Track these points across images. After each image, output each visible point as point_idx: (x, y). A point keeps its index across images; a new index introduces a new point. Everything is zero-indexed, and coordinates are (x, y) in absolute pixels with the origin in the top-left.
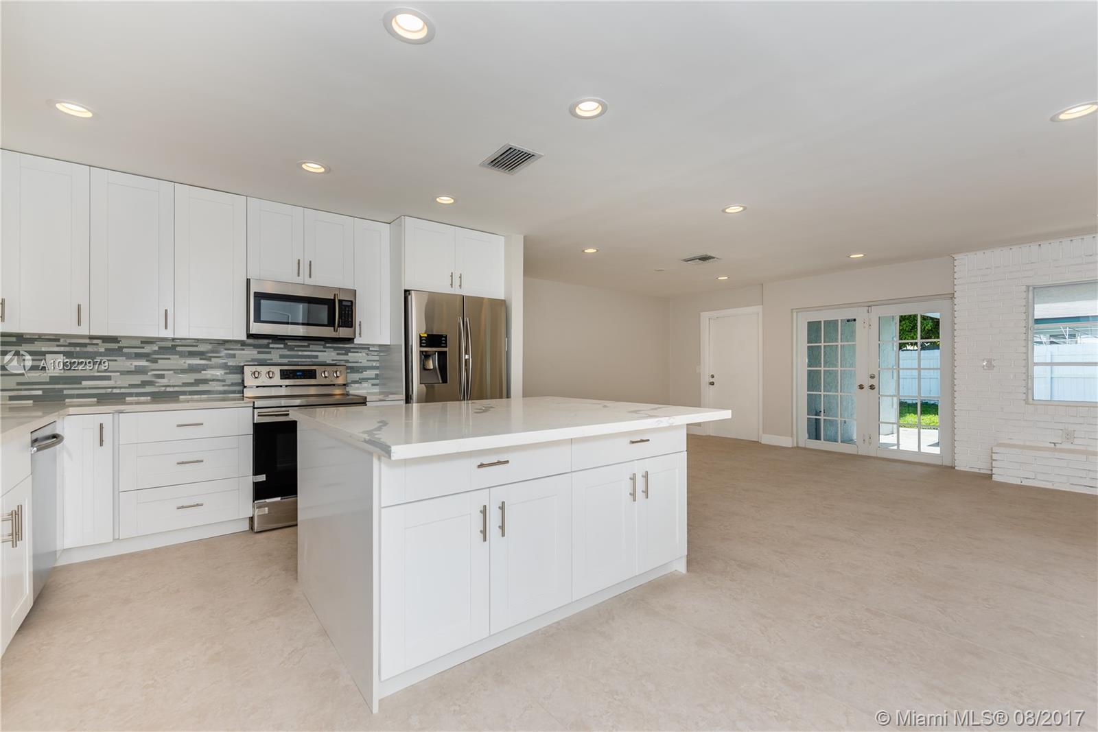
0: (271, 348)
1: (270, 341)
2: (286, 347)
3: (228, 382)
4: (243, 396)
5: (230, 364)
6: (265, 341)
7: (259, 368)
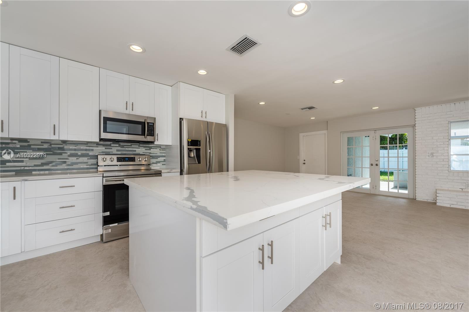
0: (112, 146)
2: (120, 146)
3: (90, 163)
4: (97, 170)
5: (90, 154)
6: (109, 143)
7: (106, 156)
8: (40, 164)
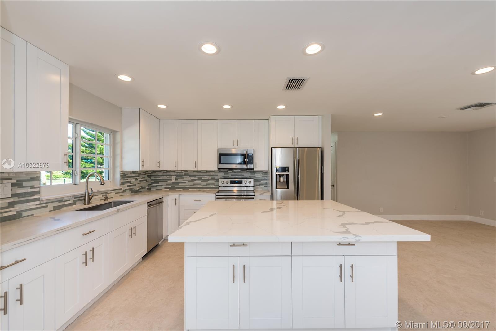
3: (216, 185)
4: (219, 190)
5: (216, 178)
7: (224, 180)
8: (192, 184)
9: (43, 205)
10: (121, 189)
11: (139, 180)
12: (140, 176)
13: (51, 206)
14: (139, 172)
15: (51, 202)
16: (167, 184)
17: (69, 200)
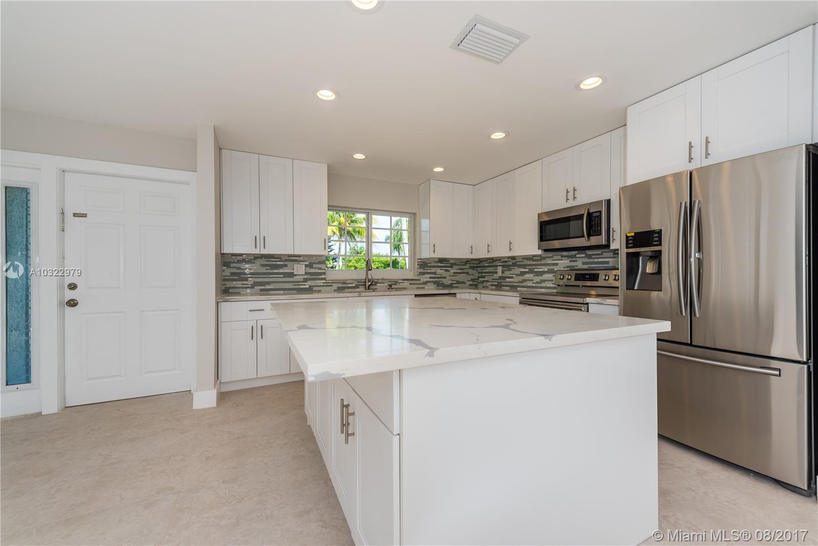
1: (577, 252)
6: (573, 253)
9: (329, 284)
10: (420, 280)
11: (452, 271)
12: (454, 266)
13: (335, 286)
14: (451, 261)
15: (335, 283)
16: (493, 279)
17: (352, 284)
